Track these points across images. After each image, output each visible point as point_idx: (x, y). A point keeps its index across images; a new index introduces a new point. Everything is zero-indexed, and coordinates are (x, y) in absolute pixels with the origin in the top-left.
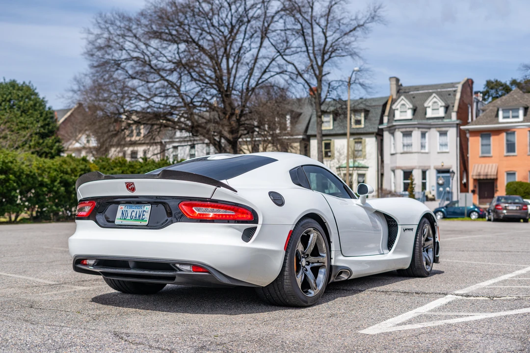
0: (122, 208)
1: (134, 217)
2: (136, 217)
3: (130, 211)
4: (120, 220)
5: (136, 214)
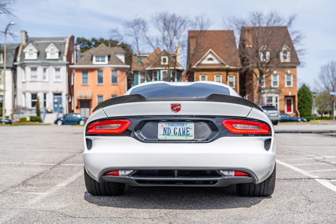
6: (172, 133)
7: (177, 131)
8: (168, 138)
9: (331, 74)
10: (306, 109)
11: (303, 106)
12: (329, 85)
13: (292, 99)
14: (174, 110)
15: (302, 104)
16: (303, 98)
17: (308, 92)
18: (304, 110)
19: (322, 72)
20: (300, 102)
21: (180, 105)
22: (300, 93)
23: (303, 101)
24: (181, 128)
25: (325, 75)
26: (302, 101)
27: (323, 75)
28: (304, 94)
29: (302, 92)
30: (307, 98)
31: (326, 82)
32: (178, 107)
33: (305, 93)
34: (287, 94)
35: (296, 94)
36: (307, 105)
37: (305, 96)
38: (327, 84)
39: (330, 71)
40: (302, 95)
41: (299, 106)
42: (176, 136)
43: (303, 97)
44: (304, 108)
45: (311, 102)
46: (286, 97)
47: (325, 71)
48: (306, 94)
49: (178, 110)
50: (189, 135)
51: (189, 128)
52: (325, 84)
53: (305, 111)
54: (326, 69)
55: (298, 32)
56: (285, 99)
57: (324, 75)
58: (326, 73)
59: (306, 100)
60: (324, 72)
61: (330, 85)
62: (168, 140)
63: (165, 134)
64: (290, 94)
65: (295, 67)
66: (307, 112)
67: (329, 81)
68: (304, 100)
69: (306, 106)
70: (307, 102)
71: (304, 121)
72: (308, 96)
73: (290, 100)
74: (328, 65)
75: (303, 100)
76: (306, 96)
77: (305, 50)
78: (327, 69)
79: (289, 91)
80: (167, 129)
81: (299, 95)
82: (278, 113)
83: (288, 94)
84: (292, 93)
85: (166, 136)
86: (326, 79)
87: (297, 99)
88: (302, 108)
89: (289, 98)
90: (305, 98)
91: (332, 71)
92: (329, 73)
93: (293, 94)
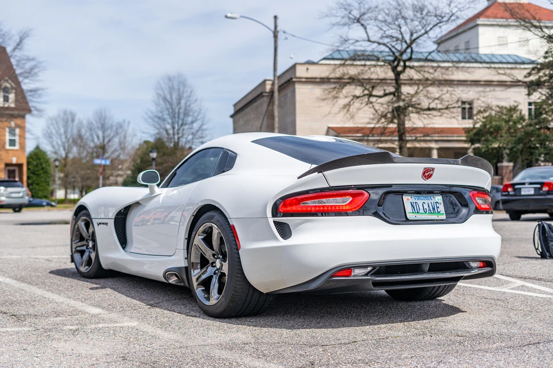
0: (408, 199)
1: (427, 210)
2: (430, 210)
3: (420, 202)
4: (413, 214)
5: (429, 206)
6: (422, 211)
7: (426, 206)
8: (419, 217)
9: (62, 130)
10: (42, 186)
11: (36, 182)
12: (59, 149)
13: (17, 169)
14: (425, 177)
15: (34, 177)
16: (36, 169)
17: (44, 159)
18: (37, 187)
19: (48, 127)
20: (31, 175)
21: (433, 169)
22: (31, 160)
23: (37, 173)
24: (429, 202)
25: (54, 131)
26: (34, 173)
27: (49, 131)
28: (38, 162)
29: (34, 157)
30: (43, 169)
31: (55, 143)
32: (430, 172)
33: (40, 159)
34: (8, 162)
35: (24, 161)
36: (42, 179)
37: (39, 165)
38: (57, 147)
39: (61, 126)
40: (35, 163)
41: (30, 182)
42: (426, 214)
43: (37, 166)
44: (38, 184)
45: (49, 175)
46: (7, 165)
47: (52, 124)
48: (42, 161)
49: (430, 176)
50: (440, 212)
51: (438, 203)
52: (53, 147)
53: (39, 190)
54: (54, 122)
55: (33, 59)
56: (5, 169)
57: (51, 133)
58: (54, 128)
59: (41, 172)
60: (51, 127)
61: (62, 149)
62: (420, 220)
63: (414, 212)
64: (14, 161)
65: (23, 117)
66: (42, 191)
67: (60, 142)
68: (38, 171)
69: (42, 182)
70: (43, 175)
71: (52, 206)
72: (44, 165)
73: (14, 171)
74: (59, 116)
75: (36, 171)
76: (41, 164)
77: (43, 89)
78: (57, 122)
79: (13, 156)
80: (415, 204)
81: (28, 163)
82: (24, 191)
83: (12, 160)
84: (17, 160)
85: (416, 215)
86: (54, 138)
87: (25, 169)
88: (35, 185)
89: (11, 168)
90: (40, 168)
91: (64, 126)
92: (59, 129)
93: (20, 162)
